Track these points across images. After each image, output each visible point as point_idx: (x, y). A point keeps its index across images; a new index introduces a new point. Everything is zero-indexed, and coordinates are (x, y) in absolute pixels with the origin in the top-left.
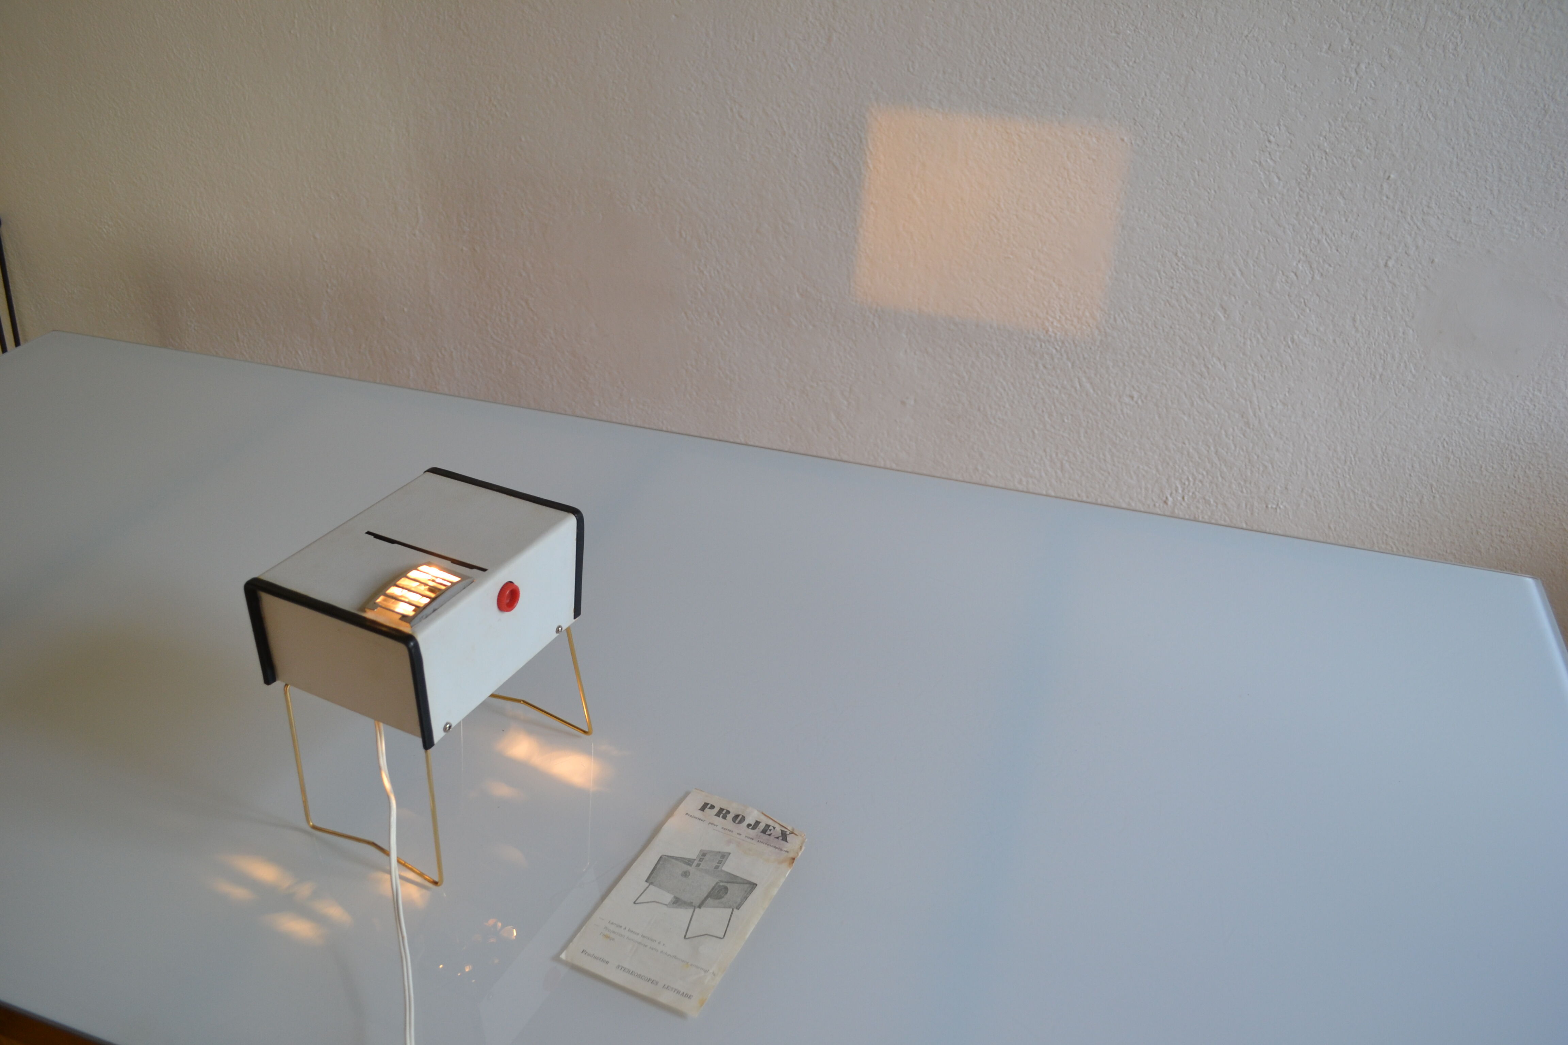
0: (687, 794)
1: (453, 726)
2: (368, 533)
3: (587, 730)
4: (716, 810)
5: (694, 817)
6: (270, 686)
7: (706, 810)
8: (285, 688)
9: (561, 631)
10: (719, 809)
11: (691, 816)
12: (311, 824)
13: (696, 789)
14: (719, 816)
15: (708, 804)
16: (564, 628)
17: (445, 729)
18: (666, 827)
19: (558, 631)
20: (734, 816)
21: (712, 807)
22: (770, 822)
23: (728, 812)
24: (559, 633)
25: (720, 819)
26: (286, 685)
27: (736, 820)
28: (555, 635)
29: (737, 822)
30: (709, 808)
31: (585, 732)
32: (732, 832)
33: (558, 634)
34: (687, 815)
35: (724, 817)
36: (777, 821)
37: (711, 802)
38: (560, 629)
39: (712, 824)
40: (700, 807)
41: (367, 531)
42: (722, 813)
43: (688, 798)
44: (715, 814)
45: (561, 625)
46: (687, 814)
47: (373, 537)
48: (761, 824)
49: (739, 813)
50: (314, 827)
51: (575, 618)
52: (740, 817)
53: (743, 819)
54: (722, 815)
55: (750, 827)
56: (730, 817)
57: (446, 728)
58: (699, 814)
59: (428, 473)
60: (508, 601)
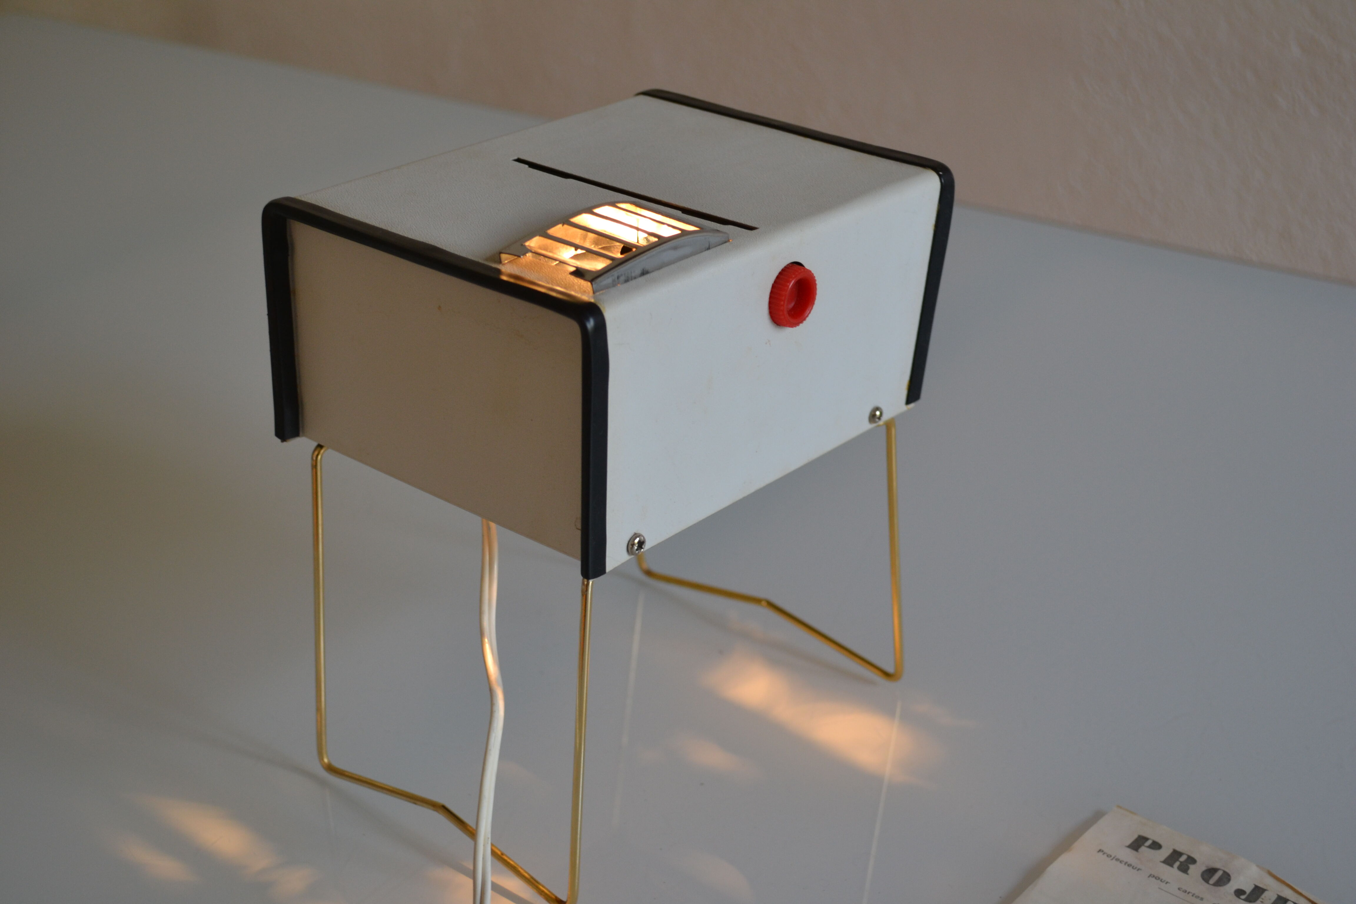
0: (1098, 816)
1: (647, 546)
2: (519, 160)
3: (890, 669)
4: (1165, 853)
5: (1117, 860)
6: (285, 443)
7: (1143, 849)
8: (316, 453)
9: (879, 418)
10: (1170, 851)
11: (1109, 856)
12: (326, 760)
13: (1119, 807)
14: (1171, 865)
15: (1146, 839)
16: (885, 418)
17: (630, 547)
18: (1055, 868)
19: (873, 417)
20: (1204, 868)
21: (1156, 846)
22: (1287, 893)
23: (1191, 860)
24: (875, 422)
25: (1172, 873)
26: (320, 447)
27: (1210, 877)
28: (866, 426)
29: (1212, 881)
30: (1150, 847)
31: (887, 675)
32: (1202, 899)
33: (873, 425)
34: (1101, 854)
35: (1184, 869)
36: (1304, 893)
37: (1153, 836)
38: (878, 413)
39: (1157, 878)
40: (1129, 842)
41: (516, 158)
42: (1177, 860)
43: (1102, 822)
44: (1163, 859)
45: (880, 405)
46: (1100, 851)
47: (527, 166)
48: (1266, 894)
49: (1217, 865)
50: (331, 769)
51: (908, 402)
52: (1219, 873)
53: (1225, 878)
54: (1177, 864)
55: (1243, 897)
56: (1196, 871)
57: (633, 545)
58: (1129, 855)
59: (642, 97)
60: (792, 305)
